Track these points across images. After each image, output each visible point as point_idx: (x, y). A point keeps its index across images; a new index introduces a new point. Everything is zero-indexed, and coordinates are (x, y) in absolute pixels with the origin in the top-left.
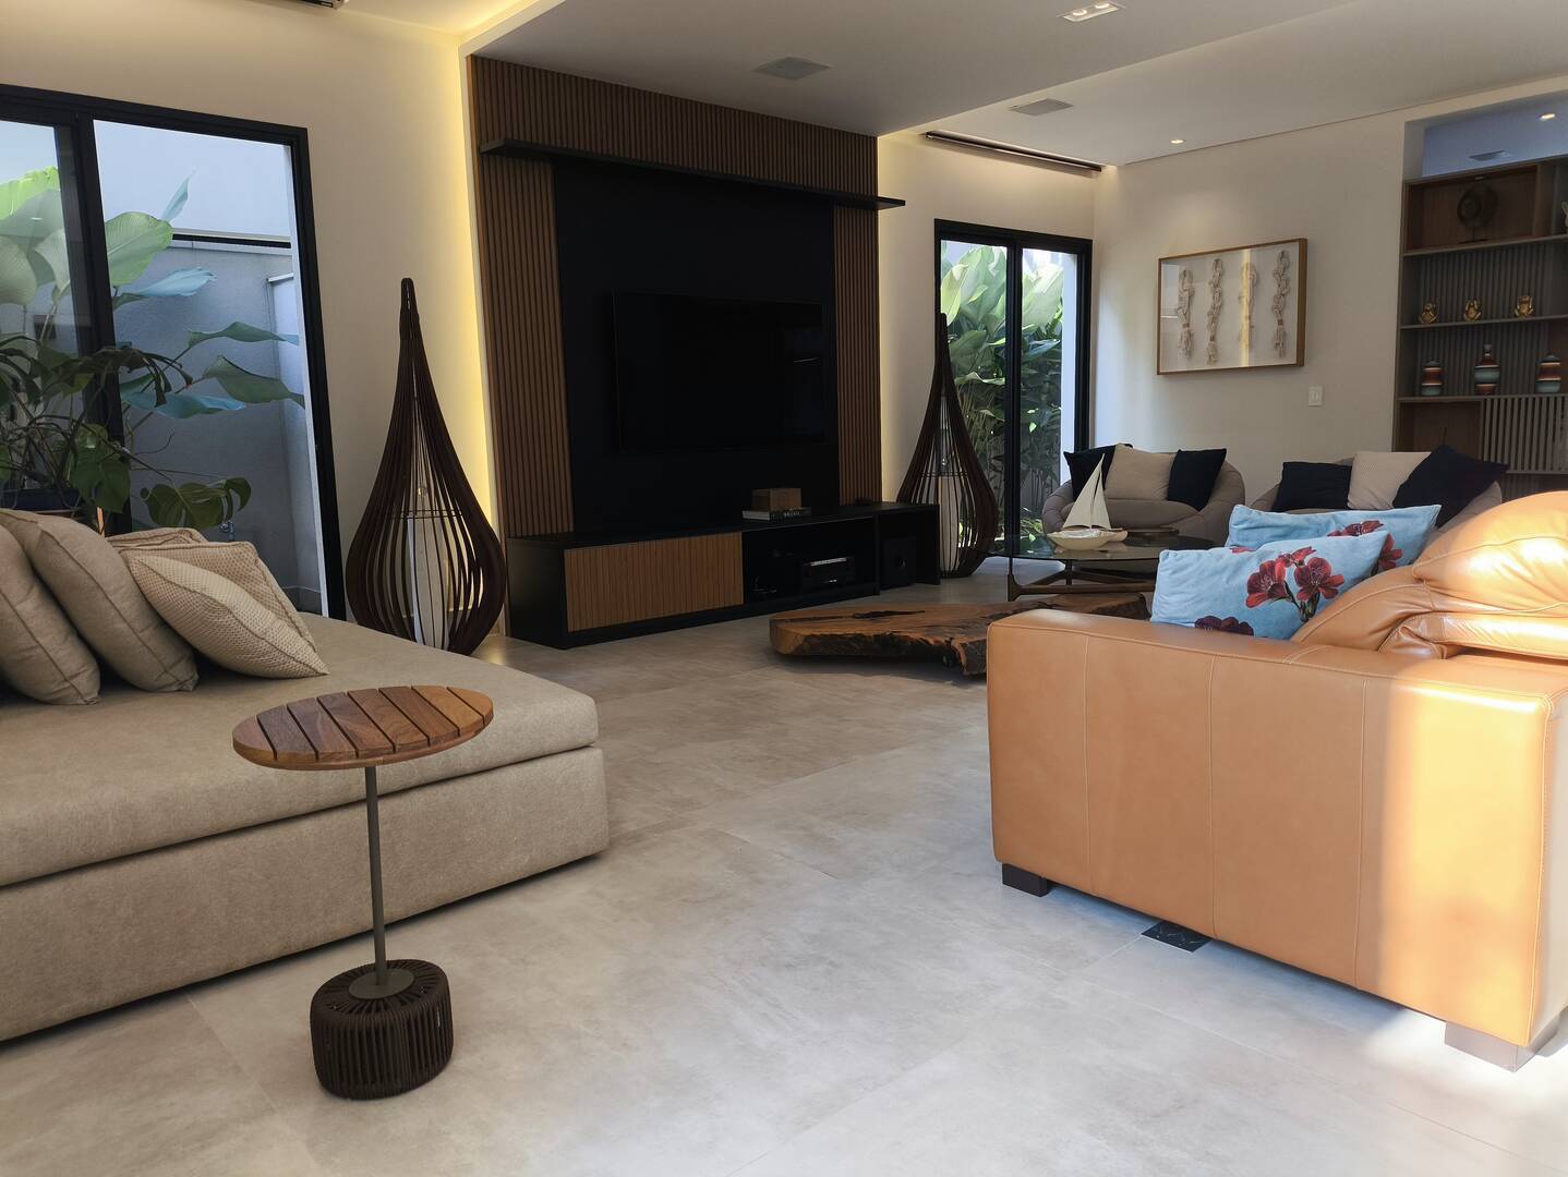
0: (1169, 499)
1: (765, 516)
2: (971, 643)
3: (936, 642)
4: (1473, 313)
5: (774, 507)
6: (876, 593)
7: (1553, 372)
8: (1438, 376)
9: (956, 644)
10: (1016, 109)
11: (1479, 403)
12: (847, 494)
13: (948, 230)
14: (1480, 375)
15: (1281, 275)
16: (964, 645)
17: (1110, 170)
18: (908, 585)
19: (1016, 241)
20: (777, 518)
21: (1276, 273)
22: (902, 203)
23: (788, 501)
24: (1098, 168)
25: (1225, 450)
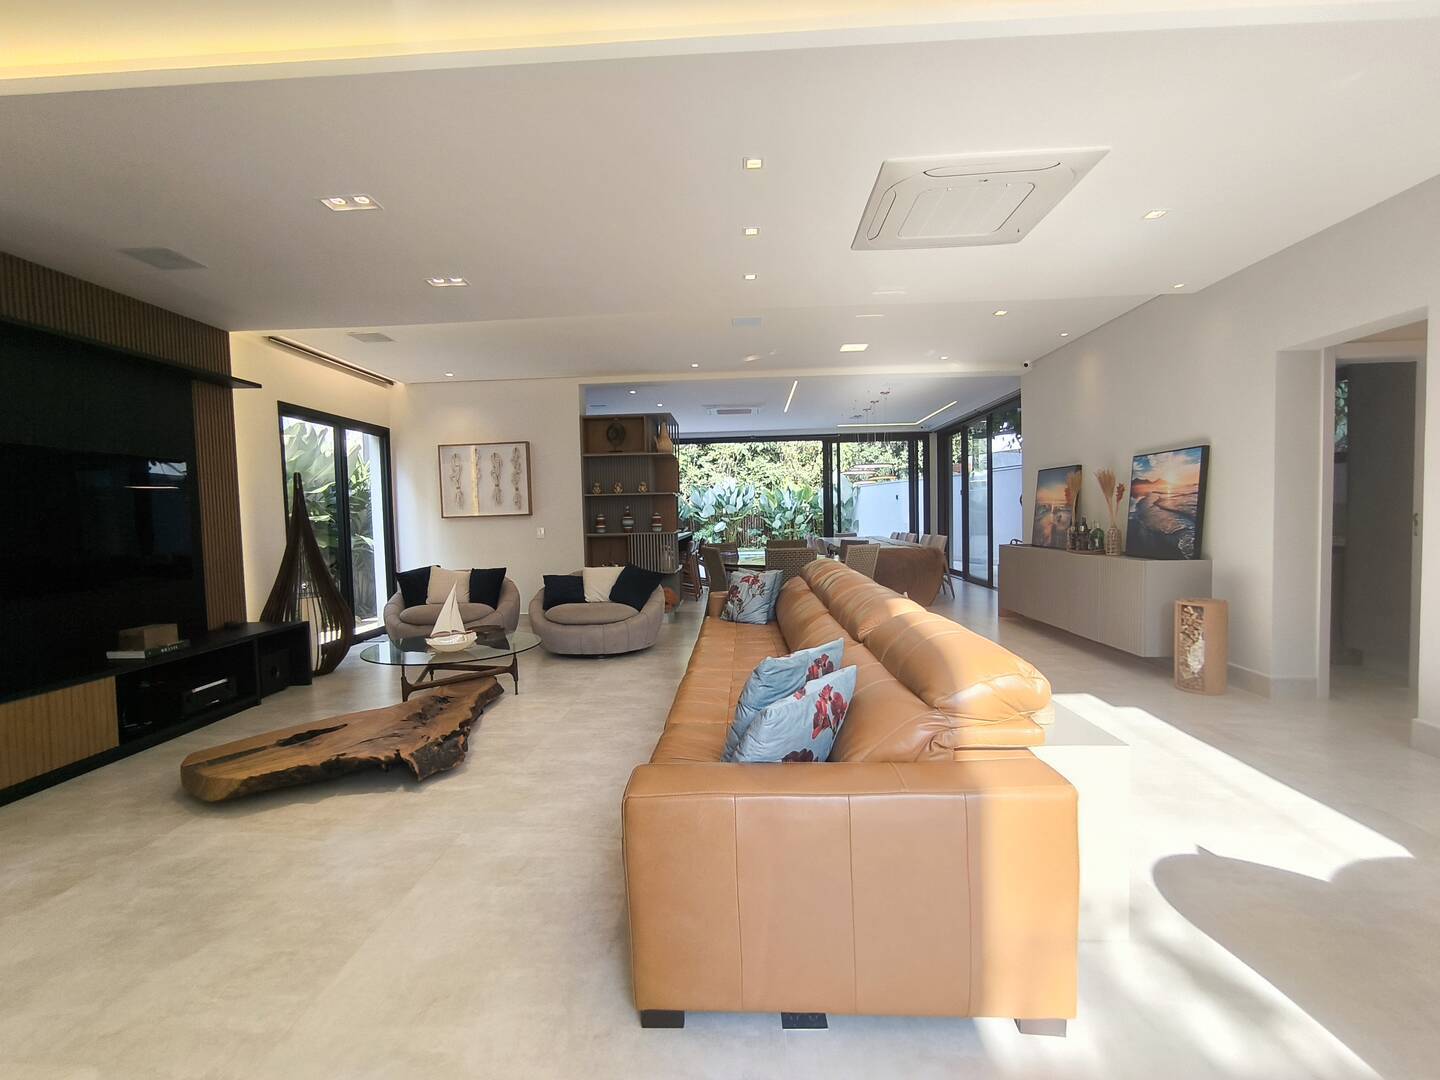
0: (471, 601)
1: (141, 655)
2: (416, 751)
3: (386, 757)
4: (618, 489)
5: (149, 644)
6: (257, 703)
7: (659, 521)
8: (603, 522)
9: (404, 755)
10: (352, 335)
11: (626, 537)
12: (214, 619)
13: (286, 409)
14: (626, 522)
15: (515, 461)
16: (412, 755)
17: (399, 385)
18: (282, 690)
19: (341, 424)
20: (155, 655)
21: (512, 460)
22: (259, 386)
23: (165, 638)
24: (391, 383)
25: (505, 569)
